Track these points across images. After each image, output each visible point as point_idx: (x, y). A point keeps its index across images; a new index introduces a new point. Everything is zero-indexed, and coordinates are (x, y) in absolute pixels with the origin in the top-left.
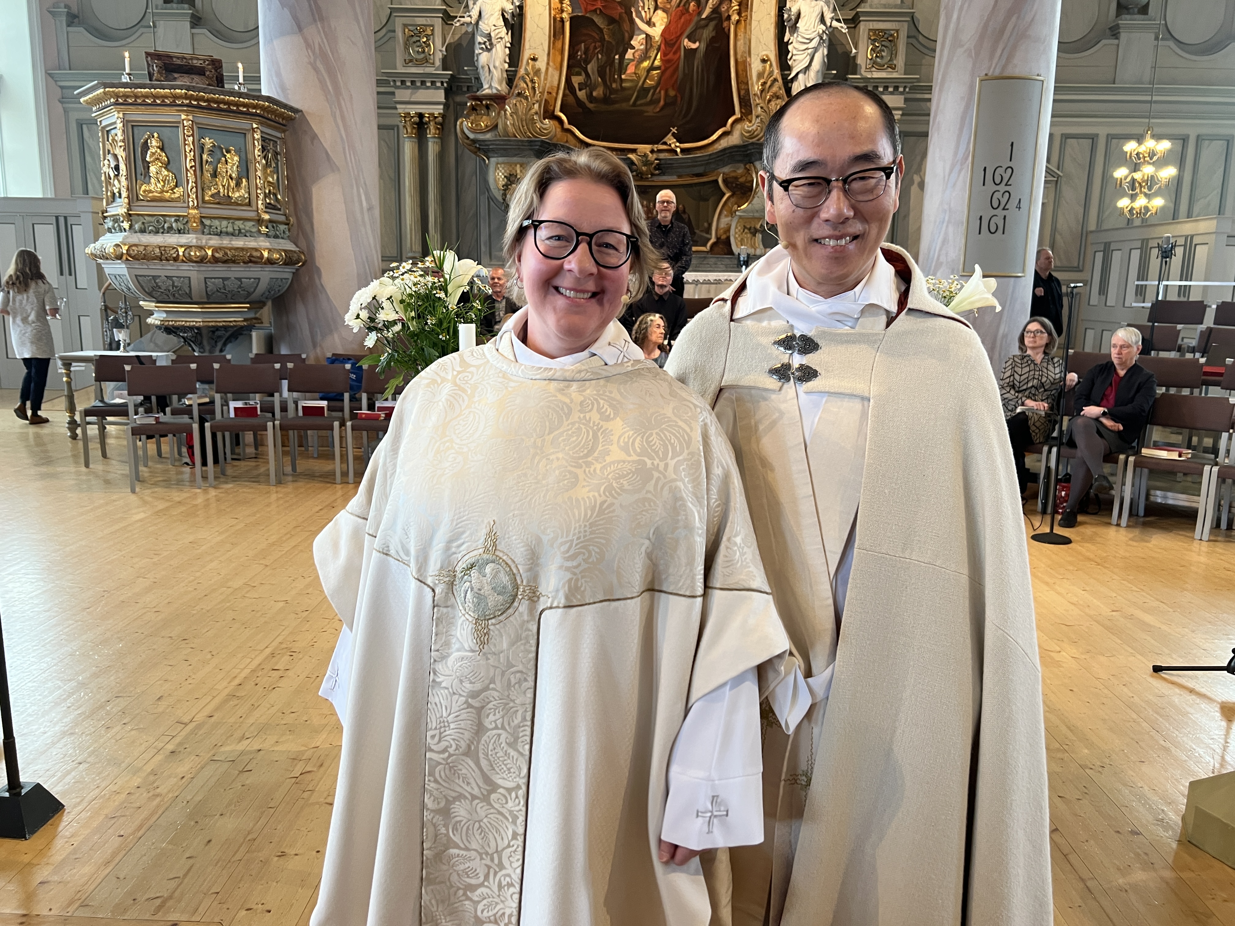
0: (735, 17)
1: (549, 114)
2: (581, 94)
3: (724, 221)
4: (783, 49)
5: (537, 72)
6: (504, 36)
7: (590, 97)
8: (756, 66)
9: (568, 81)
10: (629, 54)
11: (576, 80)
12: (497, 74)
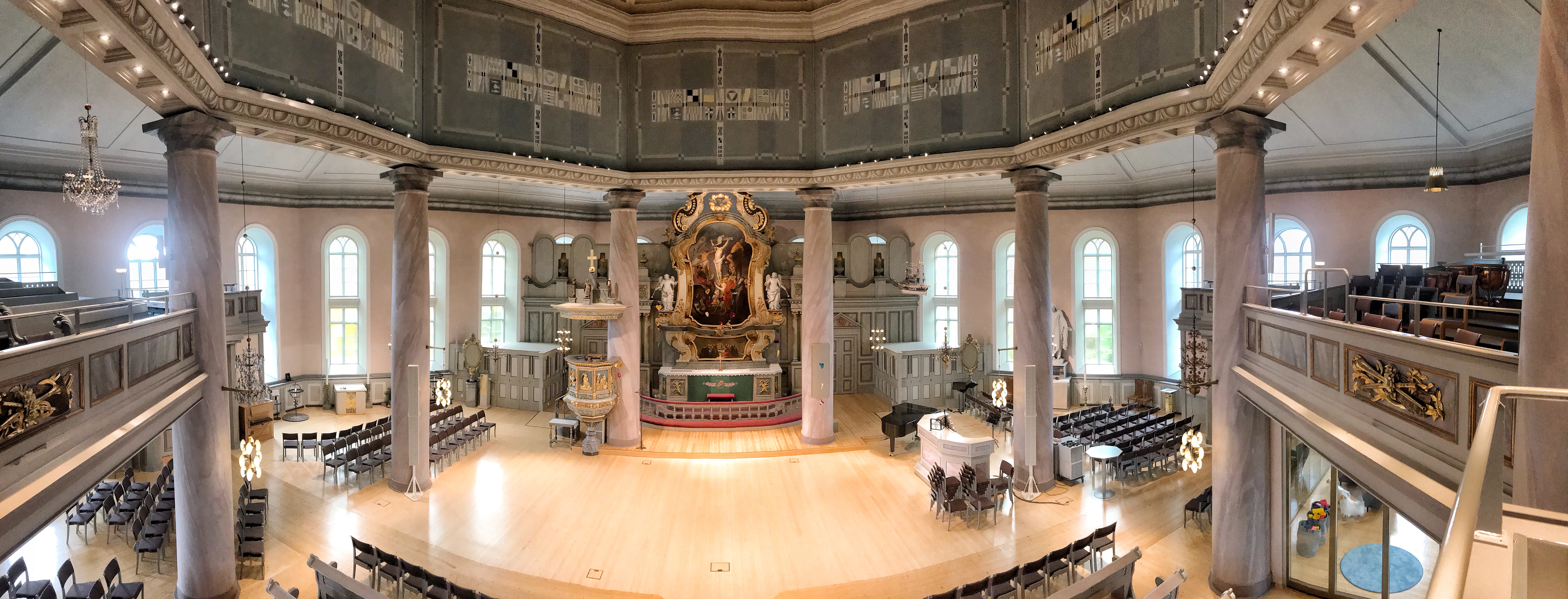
0: (749, 284)
1: (687, 317)
2: (698, 309)
3: (749, 349)
4: (765, 293)
5: (683, 304)
6: (672, 292)
7: (701, 310)
8: (757, 300)
9: (693, 305)
10: (714, 296)
11: (696, 305)
12: (669, 304)
